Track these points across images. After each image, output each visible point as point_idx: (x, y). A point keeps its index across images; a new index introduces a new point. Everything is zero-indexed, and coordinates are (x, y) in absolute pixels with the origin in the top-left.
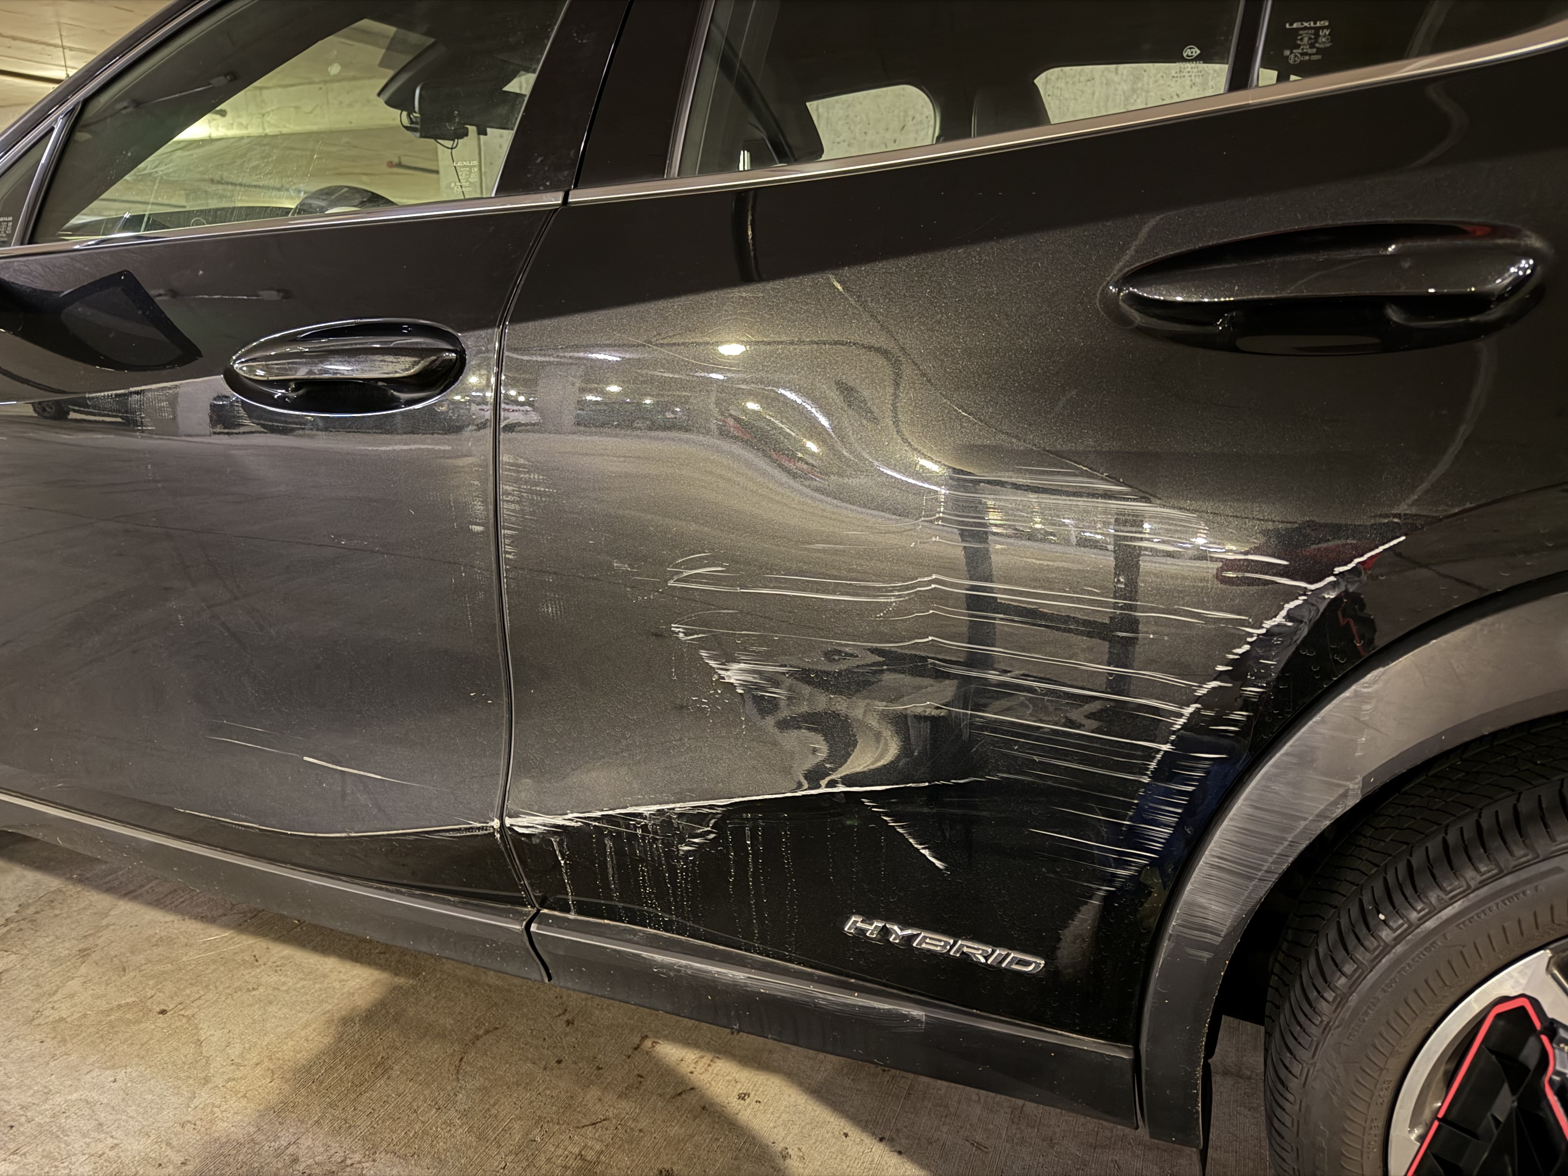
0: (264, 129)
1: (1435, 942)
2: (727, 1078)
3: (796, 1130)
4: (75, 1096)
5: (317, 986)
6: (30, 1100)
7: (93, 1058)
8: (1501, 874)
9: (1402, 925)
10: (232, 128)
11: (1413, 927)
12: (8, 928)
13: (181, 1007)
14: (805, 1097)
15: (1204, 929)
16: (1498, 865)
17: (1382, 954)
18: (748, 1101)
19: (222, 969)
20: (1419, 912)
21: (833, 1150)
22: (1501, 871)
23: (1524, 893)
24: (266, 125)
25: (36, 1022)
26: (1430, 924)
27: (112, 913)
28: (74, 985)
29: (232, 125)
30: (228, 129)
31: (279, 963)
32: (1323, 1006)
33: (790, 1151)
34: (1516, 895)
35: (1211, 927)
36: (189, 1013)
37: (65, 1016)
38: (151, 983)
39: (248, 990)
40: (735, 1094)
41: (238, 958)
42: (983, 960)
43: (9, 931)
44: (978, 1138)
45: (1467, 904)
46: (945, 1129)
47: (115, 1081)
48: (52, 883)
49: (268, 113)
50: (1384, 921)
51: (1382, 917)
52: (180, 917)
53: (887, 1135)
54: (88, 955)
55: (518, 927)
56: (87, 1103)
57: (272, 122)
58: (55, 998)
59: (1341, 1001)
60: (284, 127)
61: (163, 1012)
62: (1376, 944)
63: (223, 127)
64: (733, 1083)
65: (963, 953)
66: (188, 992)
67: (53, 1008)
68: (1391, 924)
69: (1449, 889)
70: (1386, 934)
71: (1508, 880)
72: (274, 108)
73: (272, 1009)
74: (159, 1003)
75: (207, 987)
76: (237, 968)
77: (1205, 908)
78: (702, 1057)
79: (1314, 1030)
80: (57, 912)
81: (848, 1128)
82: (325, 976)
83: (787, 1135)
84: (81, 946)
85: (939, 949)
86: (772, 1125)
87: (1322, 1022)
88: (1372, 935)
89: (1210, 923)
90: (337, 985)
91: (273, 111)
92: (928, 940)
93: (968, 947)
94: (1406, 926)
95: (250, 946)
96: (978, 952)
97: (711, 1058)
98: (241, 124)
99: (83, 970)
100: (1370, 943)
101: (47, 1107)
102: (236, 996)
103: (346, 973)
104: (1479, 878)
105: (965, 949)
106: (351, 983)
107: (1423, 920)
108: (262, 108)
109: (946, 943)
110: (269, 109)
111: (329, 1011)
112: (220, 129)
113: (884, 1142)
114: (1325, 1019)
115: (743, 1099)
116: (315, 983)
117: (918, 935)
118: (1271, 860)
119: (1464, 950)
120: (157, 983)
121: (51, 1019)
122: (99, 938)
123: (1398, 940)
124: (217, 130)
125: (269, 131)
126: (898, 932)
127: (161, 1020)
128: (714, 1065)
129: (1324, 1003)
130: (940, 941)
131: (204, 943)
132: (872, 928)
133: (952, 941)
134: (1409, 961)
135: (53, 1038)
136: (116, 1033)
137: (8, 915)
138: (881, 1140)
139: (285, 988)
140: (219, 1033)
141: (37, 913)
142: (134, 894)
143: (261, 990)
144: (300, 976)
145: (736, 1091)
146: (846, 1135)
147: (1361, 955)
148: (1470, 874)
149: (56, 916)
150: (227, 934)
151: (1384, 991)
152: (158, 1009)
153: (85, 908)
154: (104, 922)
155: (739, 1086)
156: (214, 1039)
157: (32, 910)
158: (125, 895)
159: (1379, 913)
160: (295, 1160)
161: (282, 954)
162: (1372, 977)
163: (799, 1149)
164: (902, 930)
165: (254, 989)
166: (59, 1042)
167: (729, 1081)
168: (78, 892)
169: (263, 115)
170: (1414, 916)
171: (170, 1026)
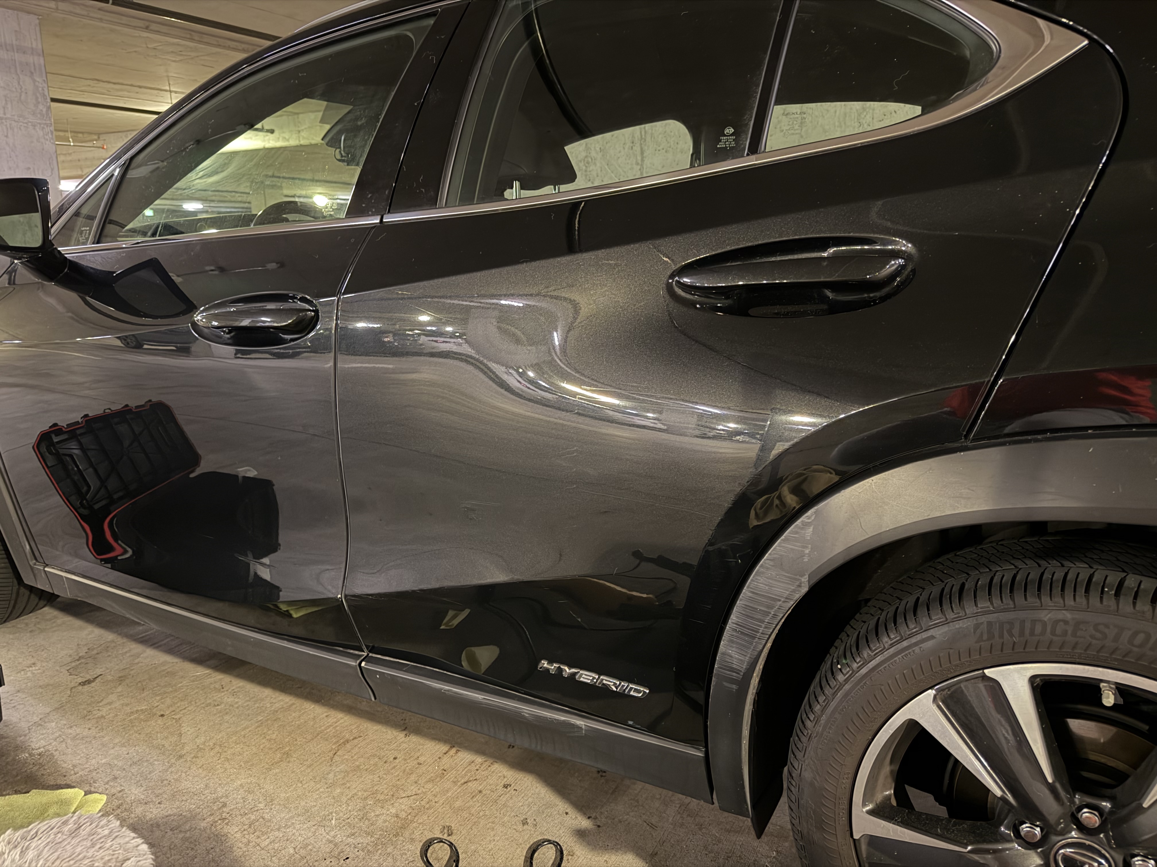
0: (299, 141)
1: (866, 683)
2: (499, 774)
3: (535, 808)
4: (103, 761)
5: (257, 705)
6: (78, 761)
7: (117, 741)
8: (902, 640)
9: (848, 672)
10: (279, 141)
11: (854, 672)
12: (80, 662)
13: (173, 713)
14: (547, 789)
15: (732, 670)
16: (901, 634)
17: (839, 689)
18: (509, 789)
19: (201, 692)
20: (858, 663)
21: (556, 822)
22: (902, 638)
23: (914, 651)
24: (301, 139)
25: (88, 717)
26: (864, 671)
27: (142, 656)
28: (112, 697)
29: (279, 138)
30: (276, 142)
31: (236, 690)
32: (808, 723)
33: (528, 821)
34: (909, 653)
35: (736, 669)
36: (177, 717)
37: (104, 715)
38: (158, 698)
39: (215, 706)
40: (502, 784)
41: (212, 686)
42: (615, 689)
43: (80, 664)
44: (653, 821)
45: (883, 658)
46: (632, 814)
47: (128, 754)
48: (109, 636)
49: (303, 130)
50: (840, 669)
51: (839, 666)
52: (181, 660)
53: (593, 815)
54: (125, 680)
55: (354, 664)
56: (110, 765)
57: (305, 136)
58: (101, 704)
59: (817, 721)
60: (313, 139)
61: (162, 716)
62: (835, 683)
63: (273, 140)
64: (502, 778)
65: (604, 684)
66: (179, 704)
67: (99, 710)
68: (843, 671)
69: (874, 648)
70: (841, 678)
71: (905, 644)
72: (306, 126)
73: (227, 718)
74: (161, 710)
75: (190, 702)
76: (210, 693)
77: (731, 657)
78: (486, 761)
79: (804, 739)
80: (110, 654)
81: (570, 810)
82: (262, 700)
83: (529, 811)
84: (120, 675)
85: (589, 681)
86: (521, 804)
87: (808, 734)
88: (834, 678)
89: (734, 666)
90: (268, 705)
91: (306, 128)
92: (584, 676)
93: (606, 680)
94: (851, 672)
95: (221, 679)
96: (611, 682)
97: (492, 761)
98: (285, 138)
99: (119, 689)
100: (833, 683)
101: (87, 766)
102: (206, 709)
103: (275, 698)
104: (890, 642)
105: (604, 682)
106: (277, 705)
107: (860, 668)
108: (299, 127)
109: (594, 678)
110: (303, 128)
111: (260, 721)
112: (271, 142)
113: (590, 819)
114: (810, 732)
115: (506, 788)
116: (255, 704)
117: (578, 672)
118: (763, 626)
119: (882, 687)
120: (162, 699)
121: (96, 716)
122: (132, 670)
123: (846, 681)
124: (269, 142)
125: (303, 142)
126: (567, 670)
127: (160, 721)
128: (492, 766)
129: (808, 721)
130: (591, 676)
131: (193, 676)
132: (553, 667)
133: (597, 677)
134: (852, 694)
135: (96, 728)
136: (133, 726)
137: (81, 655)
138: (589, 818)
139: (237, 706)
140: (192, 730)
141: (98, 654)
142: (156, 645)
143: (223, 706)
144: (248, 698)
145: (503, 782)
146: (567, 813)
147: (828, 691)
148: (885, 639)
149: (109, 656)
150: (208, 671)
151: (840, 714)
152: (159, 714)
153: (126, 652)
154: (136, 661)
155: (506, 779)
156: (189, 733)
157: (95, 652)
158: (151, 645)
159: (838, 664)
160: (225, 805)
161: (238, 685)
162: (833, 704)
163: (535, 820)
164: (569, 669)
165: (218, 705)
166: (99, 730)
167: (500, 777)
168: (124, 643)
169: (299, 132)
170: (855, 666)
171: (165, 724)
